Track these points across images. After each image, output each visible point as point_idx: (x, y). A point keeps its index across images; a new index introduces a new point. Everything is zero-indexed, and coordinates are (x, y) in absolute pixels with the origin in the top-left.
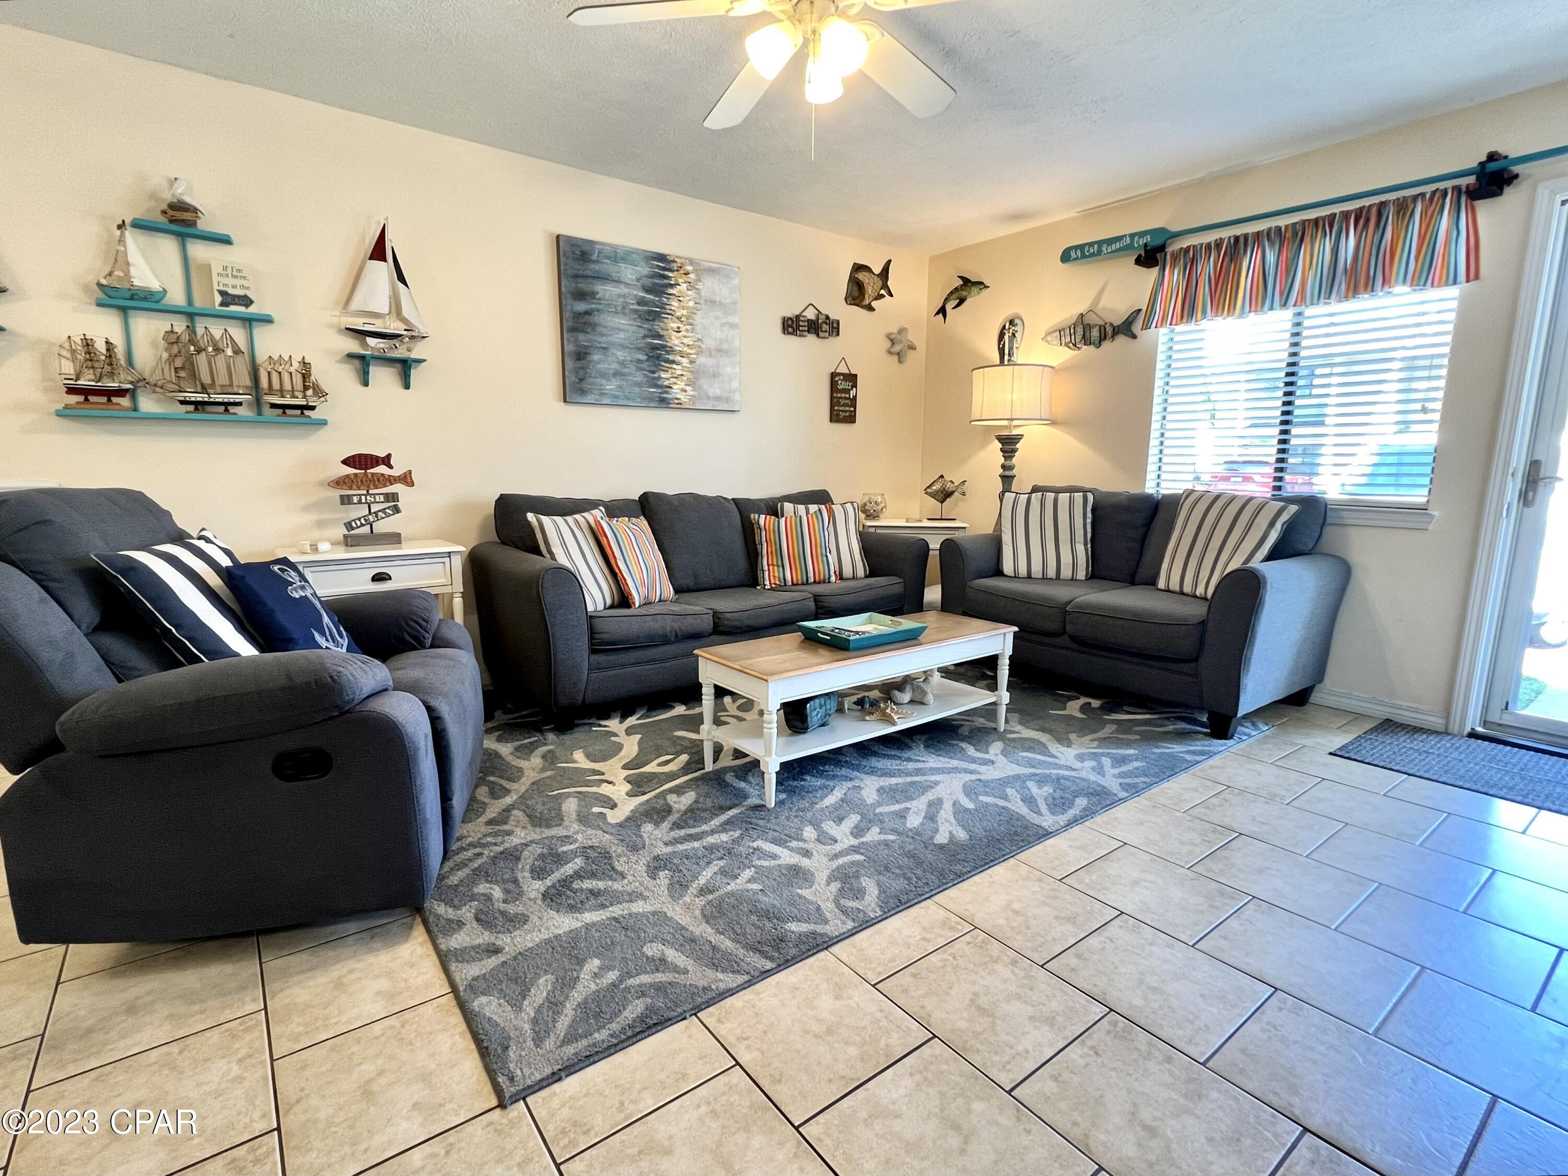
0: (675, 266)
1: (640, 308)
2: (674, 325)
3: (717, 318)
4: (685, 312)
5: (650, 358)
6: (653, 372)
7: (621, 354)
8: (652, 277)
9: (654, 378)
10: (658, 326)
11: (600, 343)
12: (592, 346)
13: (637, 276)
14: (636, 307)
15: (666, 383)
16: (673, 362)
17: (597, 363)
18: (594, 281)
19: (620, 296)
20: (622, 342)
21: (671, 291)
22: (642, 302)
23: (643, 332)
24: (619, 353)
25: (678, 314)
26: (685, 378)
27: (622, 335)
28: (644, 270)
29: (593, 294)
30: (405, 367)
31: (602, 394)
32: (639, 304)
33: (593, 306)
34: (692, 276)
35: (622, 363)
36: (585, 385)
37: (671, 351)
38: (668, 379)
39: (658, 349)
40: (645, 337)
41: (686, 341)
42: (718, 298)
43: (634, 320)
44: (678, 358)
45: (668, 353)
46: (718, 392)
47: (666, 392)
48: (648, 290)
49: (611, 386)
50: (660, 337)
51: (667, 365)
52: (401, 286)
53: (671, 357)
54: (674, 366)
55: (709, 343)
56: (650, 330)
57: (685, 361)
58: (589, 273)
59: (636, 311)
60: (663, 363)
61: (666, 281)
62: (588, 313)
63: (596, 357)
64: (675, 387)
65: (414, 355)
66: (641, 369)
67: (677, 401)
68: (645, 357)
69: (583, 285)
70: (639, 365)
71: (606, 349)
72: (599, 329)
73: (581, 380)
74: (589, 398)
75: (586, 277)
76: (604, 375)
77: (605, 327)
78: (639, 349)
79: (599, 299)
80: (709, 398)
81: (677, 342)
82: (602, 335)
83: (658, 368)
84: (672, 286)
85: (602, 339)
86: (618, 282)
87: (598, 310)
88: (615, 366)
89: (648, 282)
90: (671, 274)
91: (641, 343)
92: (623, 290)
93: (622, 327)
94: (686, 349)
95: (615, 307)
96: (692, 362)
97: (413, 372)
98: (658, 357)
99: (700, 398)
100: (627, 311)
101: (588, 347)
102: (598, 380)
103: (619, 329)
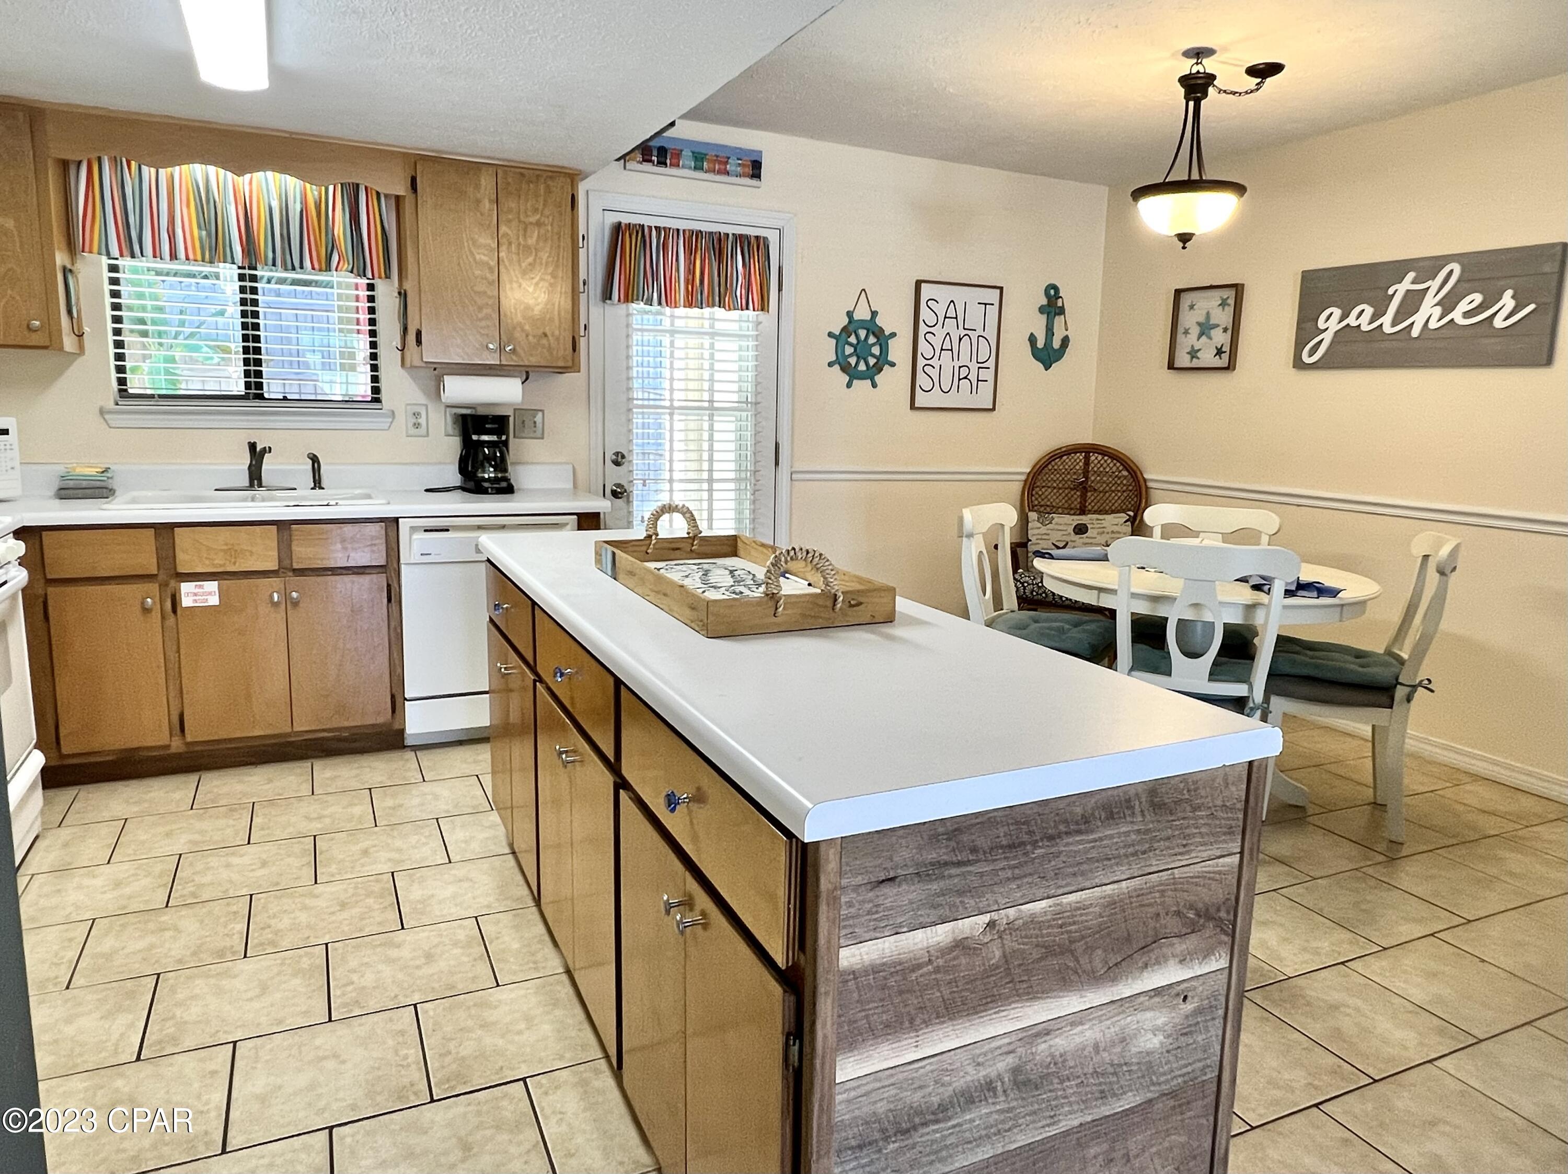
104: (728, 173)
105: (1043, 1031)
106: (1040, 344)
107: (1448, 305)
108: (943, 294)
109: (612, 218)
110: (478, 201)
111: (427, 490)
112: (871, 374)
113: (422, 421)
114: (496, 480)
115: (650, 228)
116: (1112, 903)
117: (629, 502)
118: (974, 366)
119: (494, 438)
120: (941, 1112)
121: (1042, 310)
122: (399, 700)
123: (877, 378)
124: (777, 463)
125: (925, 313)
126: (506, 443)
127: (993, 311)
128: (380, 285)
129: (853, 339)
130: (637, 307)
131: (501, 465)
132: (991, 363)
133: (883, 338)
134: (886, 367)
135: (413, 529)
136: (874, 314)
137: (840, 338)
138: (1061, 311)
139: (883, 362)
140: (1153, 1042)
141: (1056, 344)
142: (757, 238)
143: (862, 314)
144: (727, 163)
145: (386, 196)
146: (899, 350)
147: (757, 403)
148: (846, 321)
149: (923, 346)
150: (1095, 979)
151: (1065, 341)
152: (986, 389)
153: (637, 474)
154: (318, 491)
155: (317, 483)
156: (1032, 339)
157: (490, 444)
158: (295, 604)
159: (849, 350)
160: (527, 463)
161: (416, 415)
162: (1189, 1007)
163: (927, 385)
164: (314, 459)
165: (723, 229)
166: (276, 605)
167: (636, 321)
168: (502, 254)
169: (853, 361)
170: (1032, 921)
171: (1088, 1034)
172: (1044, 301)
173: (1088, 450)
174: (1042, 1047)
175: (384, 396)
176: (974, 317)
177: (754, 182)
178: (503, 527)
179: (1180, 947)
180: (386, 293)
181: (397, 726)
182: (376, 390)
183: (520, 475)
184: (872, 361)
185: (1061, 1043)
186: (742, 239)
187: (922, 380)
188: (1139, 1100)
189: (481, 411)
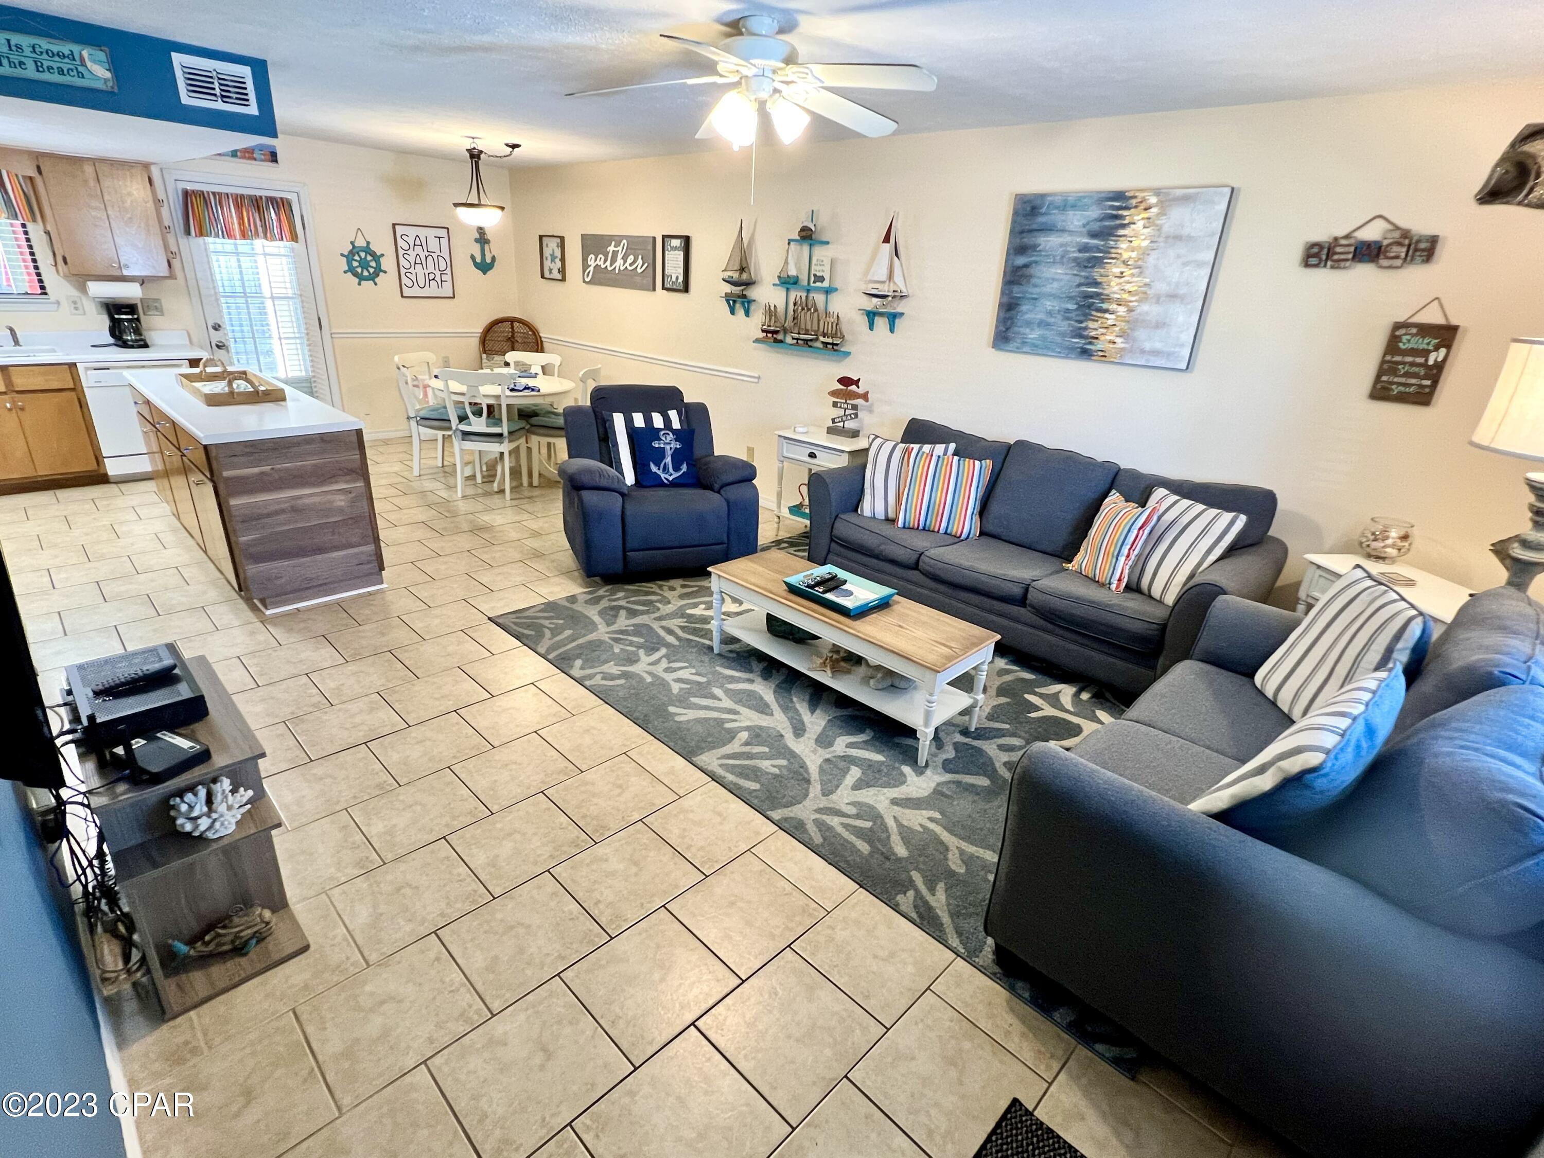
0: (1134, 202)
1: (1081, 255)
2: (1117, 271)
3: (1179, 257)
4: (1134, 255)
5: (1080, 307)
6: (1081, 322)
7: (1049, 304)
8: (1101, 220)
9: (1080, 328)
10: (1097, 273)
11: (1032, 294)
12: (1023, 298)
13: (1084, 221)
14: (1077, 255)
15: (1093, 334)
16: (1106, 311)
17: (1026, 313)
18: (1036, 233)
19: (1062, 245)
20: (1054, 291)
21: (1121, 232)
22: (1084, 248)
23: (1078, 280)
24: (1048, 303)
25: (1126, 256)
26: (1117, 329)
27: (1056, 285)
28: (1094, 213)
29: (1034, 247)
30: (893, 318)
31: (1024, 343)
32: (1080, 251)
33: (1033, 258)
34: (1154, 210)
35: (1050, 313)
36: (1010, 334)
37: (1107, 299)
38: (1096, 329)
39: (1091, 297)
40: (1080, 285)
41: (1128, 287)
42: (1185, 232)
43: (1071, 268)
44: (1113, 307)
45: (1103, 301)
46: (1158, 345)
47: (1090, 343)
48: (1094, 235)
49: (1034, 335)
50: (1096, 284)
51: (1099, 314)
52: (895, 258)
53: (1105, 306)
54: (1107, 315)
55: (1161, 287)
56: (1087, 278)
57: (1122, 310)
58: (1034, 227)
59: (1075, 260)
60: (1094, 313)
61: (1118, 222)
62: (1026, 266)
63: (1024, 308)
64: (1102, 338)
65: (899, 310)
66: (1068, 319)
67: (1101, 354)
68: (1075, 307)
69: (1028, 240)
70: (1067, 315)
71: (1036, 299)
72: (1034, 281)
73: (1007, 329)
74: (1012, 346)
75: (1031, 231)
76: (1029, 324)
77: (1039, 278)
78: (1071, 298)
79: (1040, 251)
80: (1143, 352)
81: (1116, 289)
82: (1035, 286)
83: (1087, 317)
84: (1124, 226)
85: (1037, 290)
86: (1063, 231)
87: (1036, 262)
88: (1041, 316)
89: (1096, 226)
90: (1125, 213)
91: (1075, 292)
92: (1066, 238)
93: (1057, 277)
94: (1126, 296)
95: (1054, 257)
96: (1130, 310)
97: (897, 321)
98: (1090, 306)
99: (1131, 352)
100: (1065, 260)
101: (1019, 298)
102: (1022, 330)
103: (1054, 279)
104: (255, 159)
105: (300, 497)
106: (478, 260)
107: (625, 259)
108: (412, 232)
109: (182, 186)
110: (86, 181)
111: (93, 346)
112: (373, 277)
113: (79, 305)
114: (137, 341)
115: (208, 193)
116: (315, 465)
117: (228, 351)
118: (438, 273)
119: (130, 317)
120: (269, 515)
121: (476, 240)
122: (100, 459)
123: (377, 280)
124: (321, 328)
125: (401, 243)
126: (138, 320)
127: (444, 242)
128: (30, 227)
129: (357, 258)
130: (209, 240)
131: (137, 331)
132: (448, 271)
133: (377, 258)
134: (381, 274)
135: (87, 369)
136: (368, 243)
137: (350, 257)
138: (487, 242)
139: (378, 271)
140: (343, 503)
141: (488, 260)
142: (282, 199)
143: (361, 243)
144: (253, 153)
145: (24, 177)
146: (388, 263)
147: (301, 295)
148: (351, 247)
149: (403, 262)
150: (313, 485)
151: (494, 259)
152: (448, 286)
153: (230, 335)
154: (18, 347)
155: (17, 343)
156: (473, 258)
157: (128, 320)
158: (22, 409)
159: (355, 264)
160: (156, 330)
161: (75, 302)
162: (353, 495)
163: (410, 284)
164: (11, 330)
165: (258, 193)
166: (10, 410)
167: (212, 247)
168: (109, 212)
169: (359, 270)
170: (287, 469)
171: (316, 499)
172: (477, 236)
173: (512, 321)
174: (300, 502)
175: (48, 290)
176: (433, 245)
177: (274, 164)
178: (143, 367)
179: (344, 478)
180: (36, 231)
181: (102, 472)
182: (43, 288)
183: (151, 336)
184: (372, 270)
185: (307, 501)
186: (272, 200)
187: (405, 280)
188: (340, 518)
189: (118, 302)
